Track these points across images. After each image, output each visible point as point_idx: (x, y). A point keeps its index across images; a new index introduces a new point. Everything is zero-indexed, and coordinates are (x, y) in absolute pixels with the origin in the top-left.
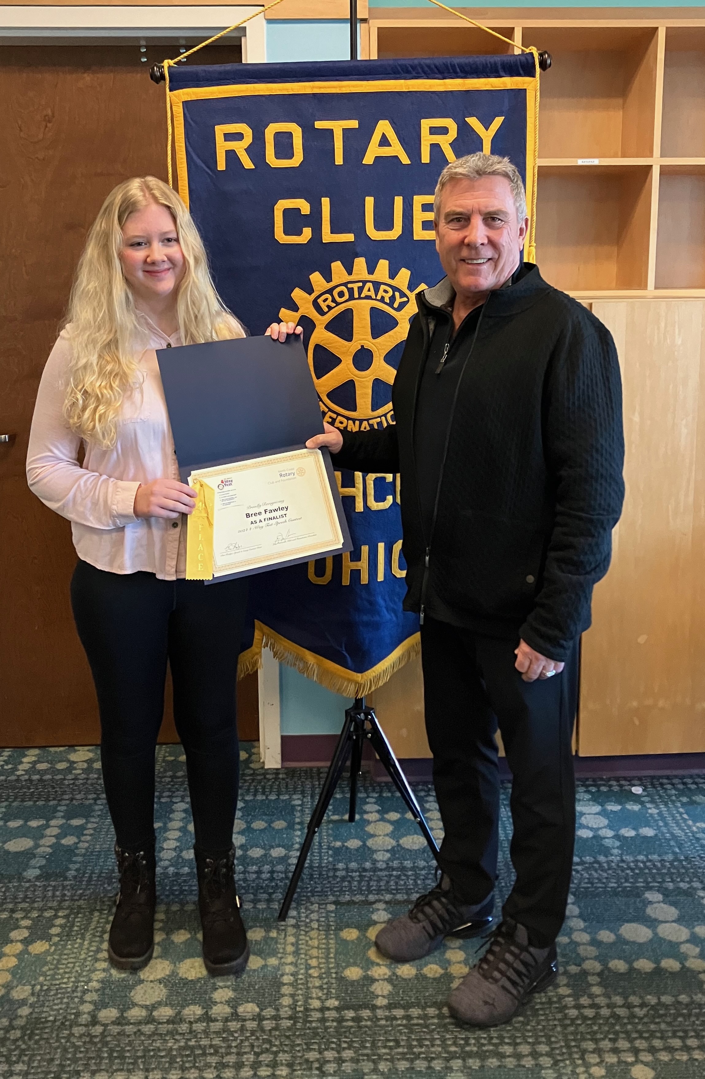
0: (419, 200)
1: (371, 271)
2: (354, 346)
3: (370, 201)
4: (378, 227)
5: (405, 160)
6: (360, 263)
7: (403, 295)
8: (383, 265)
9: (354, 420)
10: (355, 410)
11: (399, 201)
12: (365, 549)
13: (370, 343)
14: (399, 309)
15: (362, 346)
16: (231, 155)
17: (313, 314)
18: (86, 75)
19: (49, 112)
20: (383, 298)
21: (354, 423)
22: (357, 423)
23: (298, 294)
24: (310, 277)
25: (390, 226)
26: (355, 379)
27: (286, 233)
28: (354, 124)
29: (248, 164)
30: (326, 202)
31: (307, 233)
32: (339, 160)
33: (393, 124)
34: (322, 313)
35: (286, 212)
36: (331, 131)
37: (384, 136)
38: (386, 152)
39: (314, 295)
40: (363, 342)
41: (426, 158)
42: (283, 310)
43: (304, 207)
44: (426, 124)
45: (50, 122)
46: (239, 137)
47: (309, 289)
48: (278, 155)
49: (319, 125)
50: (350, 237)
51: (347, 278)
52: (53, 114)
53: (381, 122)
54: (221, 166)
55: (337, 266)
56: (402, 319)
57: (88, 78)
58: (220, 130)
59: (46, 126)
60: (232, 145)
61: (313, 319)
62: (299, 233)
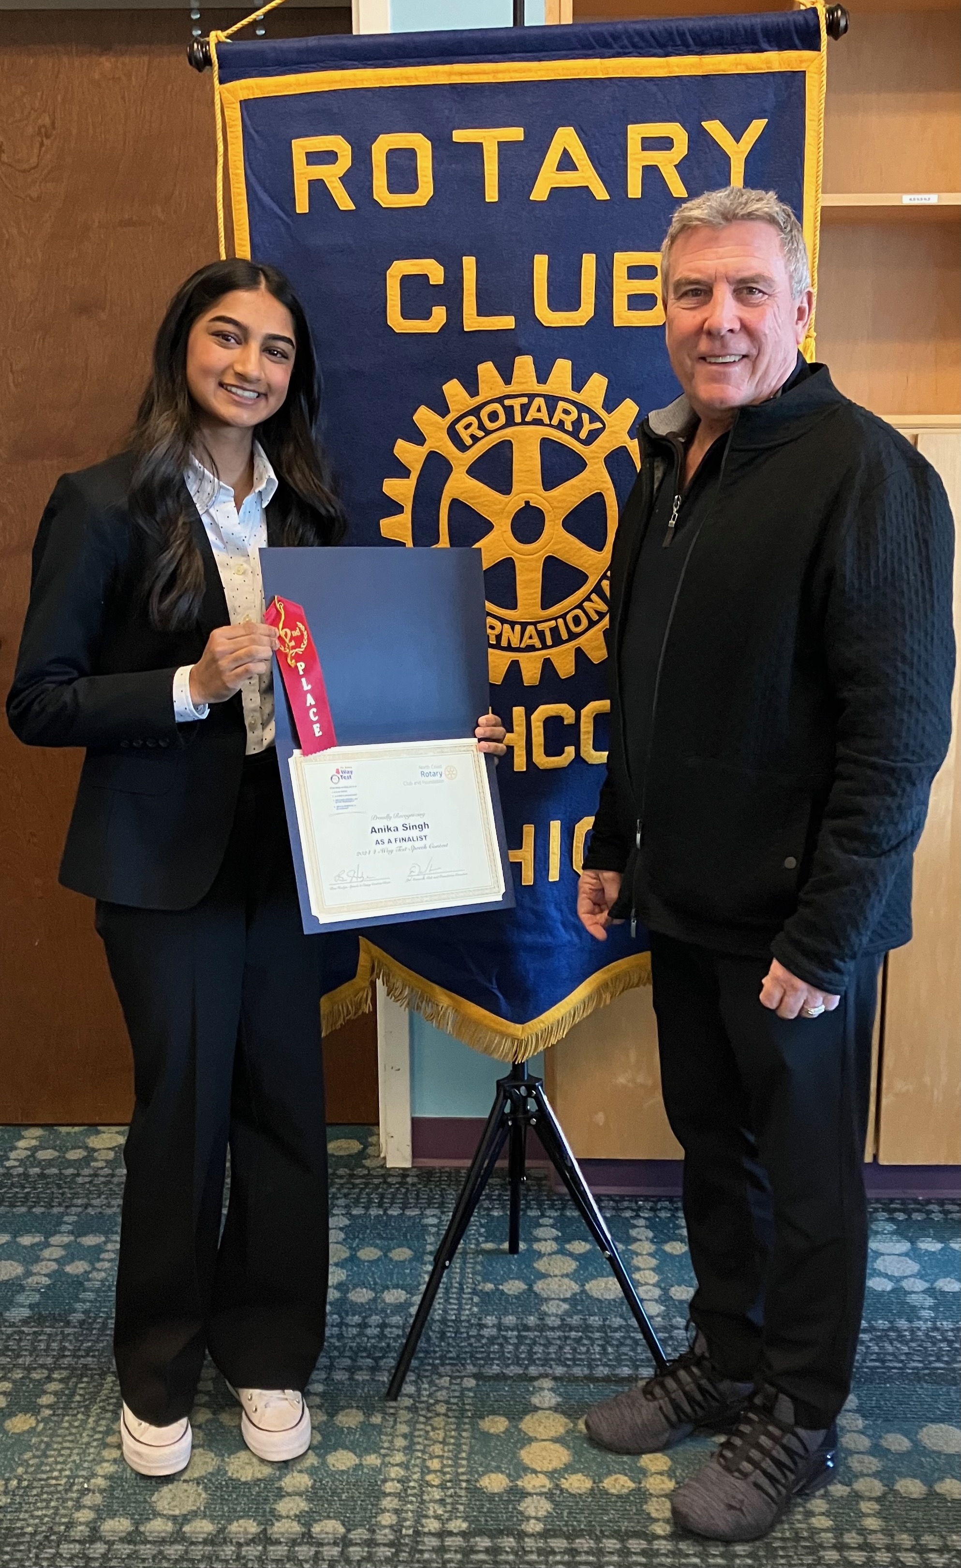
0: (623, 260)
1: (542, 376)
2: (514, 502)
3: (541, 263)
4: (555, 304)
5: (601, 193)
6: (524, 365)
7: (594, 417)
8: (563, 368)
9: (513, 624)
10: (514, 607)
11: (589, 262)
12: (529, 830)
13: (540, 498)
14: (588, 442)
15: (527, 503)
16: (318, 188)
17: (448, 449)
18: (103, 59)
19: (47, 121)
20: (561, 423)
21: (513, 629)
22: (518, 628)
23: (424, 416)
24: (444, 387)
25: (574, 304)
26: (516, 557)
27: (405, 315)
28: (516, 134)
29: (344, 202)
30: (469, 263)
31: (439, 315)
32: (492, 194)
33: (581, 133)
34: (462, 447)
35: (406, 281)
36: (478, 148)
37: (565, 153)
38: (569, 179)
39: (450, 418)
40: (527, 496)
41: (635, 190)
42: (400, 442)
43: (435, 272)
44: (636, 132)
45: (47, 137)
46: (330, 157)
47: (442, 409)
48: (393, 188)
49: (460, 136)
50: (507, 322)
51: (501, 389)
52: (53, 123)
53: (560, 130)
54: (302, 205)
55: (487, 370)
56: (593, 458)
57: (107, 63)
58: (300, 147)
59: (42, 144)
60: (320, 171)
61: (448, 457)
62: (427, 315)
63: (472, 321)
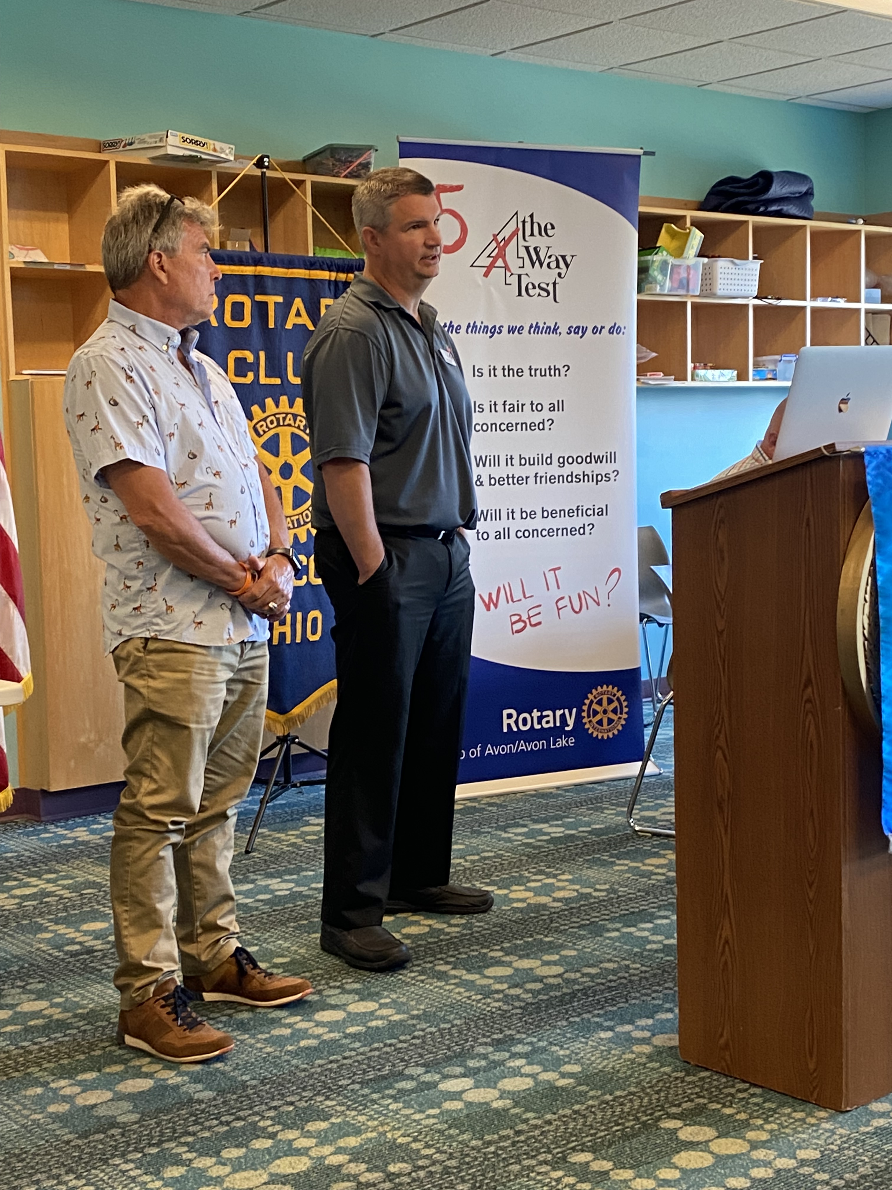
2: (280, 461)
3: (290, 355)
6: (284, 399)
8: (299, 402)
13: (291, 459)
15: (286, 461)
20: (299, 426)
24: (252, 408)
26: (282, 486)
27: (236, 375)
28: (280, 299)
29: (214, 323)
30: (262, 355)
31: (251, 376)
32: (271, 325)
33: (304, 301)
34: (260, 435)
36: (266, 304)
37: (298, 309)
38: (299, 321)
39: (255, 421)
40: (285, 458)
43: (249, 357)
44: (323, 302)
48: (233, 318)
49: (260, 298)
50: (278, 381)
51: (275, 410)
53: (296, 300)
55: (269, 401)
62: (245, 376)
63: (263, 380)
